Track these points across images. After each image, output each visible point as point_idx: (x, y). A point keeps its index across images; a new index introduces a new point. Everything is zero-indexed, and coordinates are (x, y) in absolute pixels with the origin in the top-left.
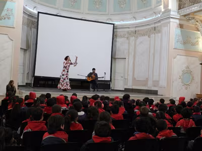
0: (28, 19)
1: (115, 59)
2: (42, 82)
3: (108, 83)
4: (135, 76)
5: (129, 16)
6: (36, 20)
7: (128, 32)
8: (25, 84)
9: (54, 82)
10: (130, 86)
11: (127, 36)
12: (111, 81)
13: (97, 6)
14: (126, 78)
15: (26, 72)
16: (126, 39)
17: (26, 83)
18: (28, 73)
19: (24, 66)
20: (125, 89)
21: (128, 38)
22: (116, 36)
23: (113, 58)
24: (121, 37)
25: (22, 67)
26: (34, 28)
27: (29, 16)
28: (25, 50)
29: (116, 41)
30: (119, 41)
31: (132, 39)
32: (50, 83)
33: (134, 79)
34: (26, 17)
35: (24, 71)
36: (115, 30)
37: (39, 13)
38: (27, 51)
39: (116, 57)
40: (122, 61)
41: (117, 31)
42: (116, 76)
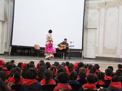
1: (87, 29)
2: (19, 51)
3: (80, 52)
4: (105, 45)
7: (99, 4)
8: (3, 53)
9: (30, 51)
10: (100, 55)
11: (98, 7)
12: (82, 49)
14: (97, 46)
15: (5, 42)
17: (5, 52)
18: (6, 43)
19: (2, 36)
20: (96, 57)
21: (98, 9)
22: (88, 8)
23: (85, 28)
24: (92, 8)
26: (11, 1)
28: (3, 22)
29: (88, 12)
30: (91, 12)
31: (103, 10)
32: (26, 51)
33: (104, 48)
35: (2, 41)
36: (86, 2)
38: (6, 23)
39: (88, 27)
40: (93, 31)
41: (89, 3)
42: (88, 45)
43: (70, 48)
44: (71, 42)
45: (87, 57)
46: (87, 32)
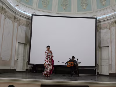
0: (26, 21)
1: (101, 47)
3: (94, 69)
5: (109, 10)
6: (31, 21)
8: (25, 71)
10: (113, 71)
12: (96, 66)
13: (84, 7)
16: (108, 29)
18: (27, 62)
19: (24, 56)
22: (100, 28)
24: (104, 28)
25: (22, 57)
27: (27, 19)
28: (25, 45)
29: (100, 33)
30: (103, 32)
31: (113, 28)
34: (25, 20)
37: (32, 15)
39: (101, 46)
40: (106, 49)
41: (101, 24)
42: (102, 62)
43: (79, 65)
44: (77, 59)
45: (102, 74)
46: (101, 51)
